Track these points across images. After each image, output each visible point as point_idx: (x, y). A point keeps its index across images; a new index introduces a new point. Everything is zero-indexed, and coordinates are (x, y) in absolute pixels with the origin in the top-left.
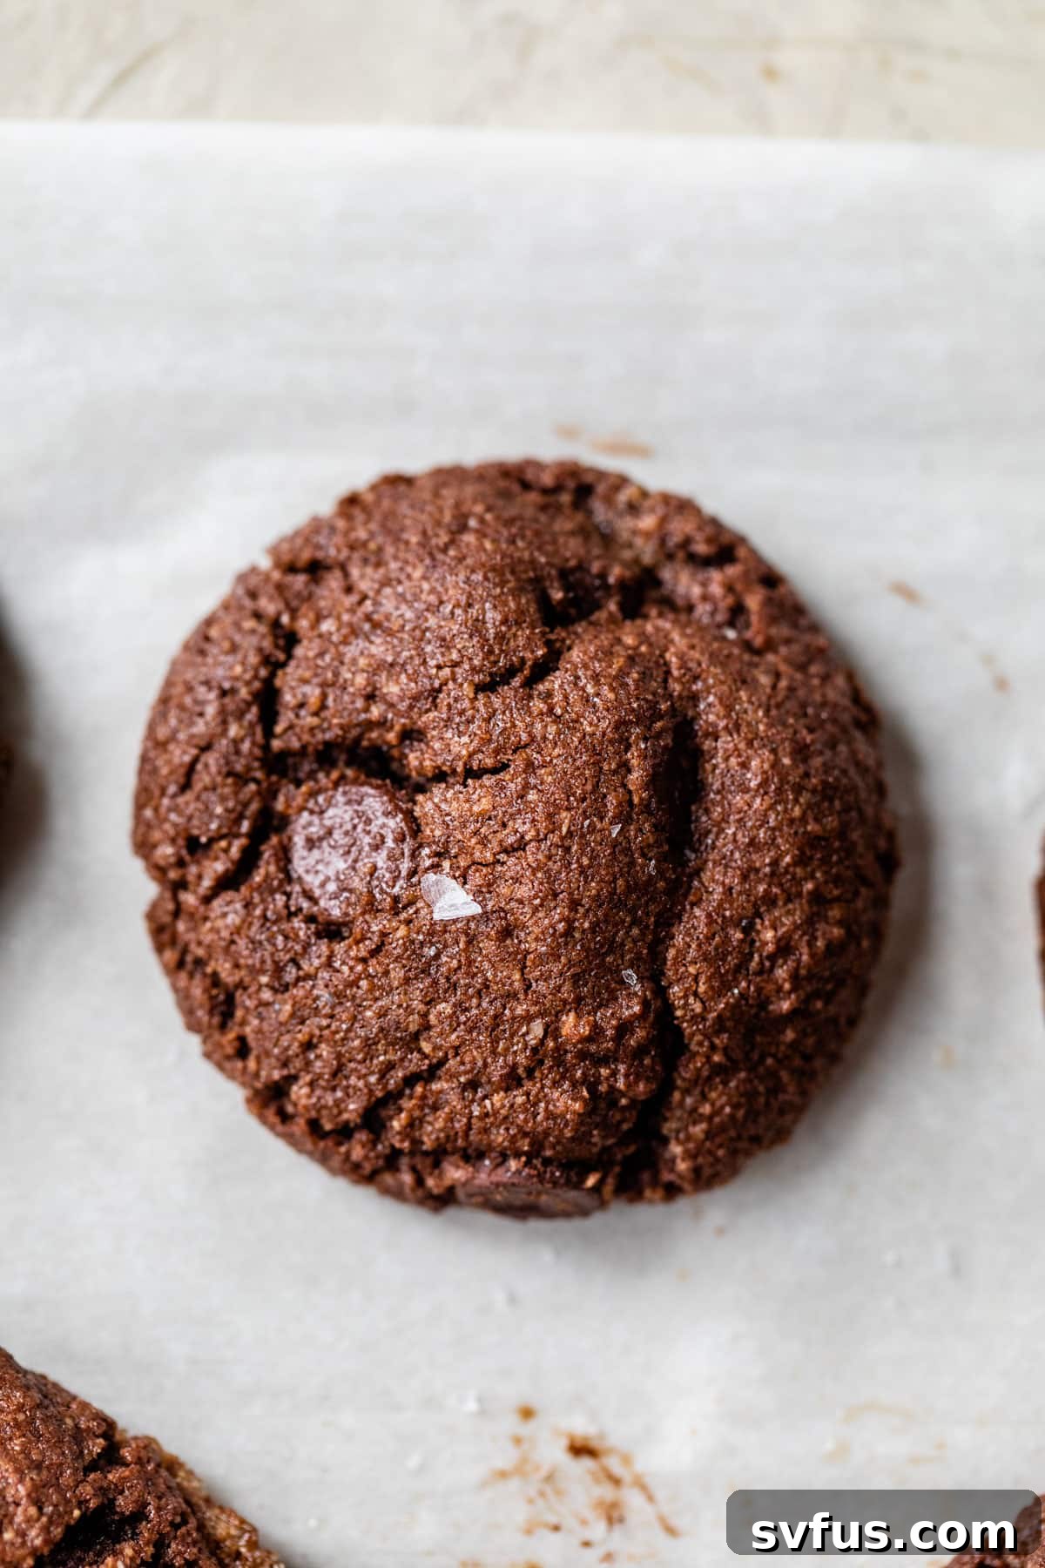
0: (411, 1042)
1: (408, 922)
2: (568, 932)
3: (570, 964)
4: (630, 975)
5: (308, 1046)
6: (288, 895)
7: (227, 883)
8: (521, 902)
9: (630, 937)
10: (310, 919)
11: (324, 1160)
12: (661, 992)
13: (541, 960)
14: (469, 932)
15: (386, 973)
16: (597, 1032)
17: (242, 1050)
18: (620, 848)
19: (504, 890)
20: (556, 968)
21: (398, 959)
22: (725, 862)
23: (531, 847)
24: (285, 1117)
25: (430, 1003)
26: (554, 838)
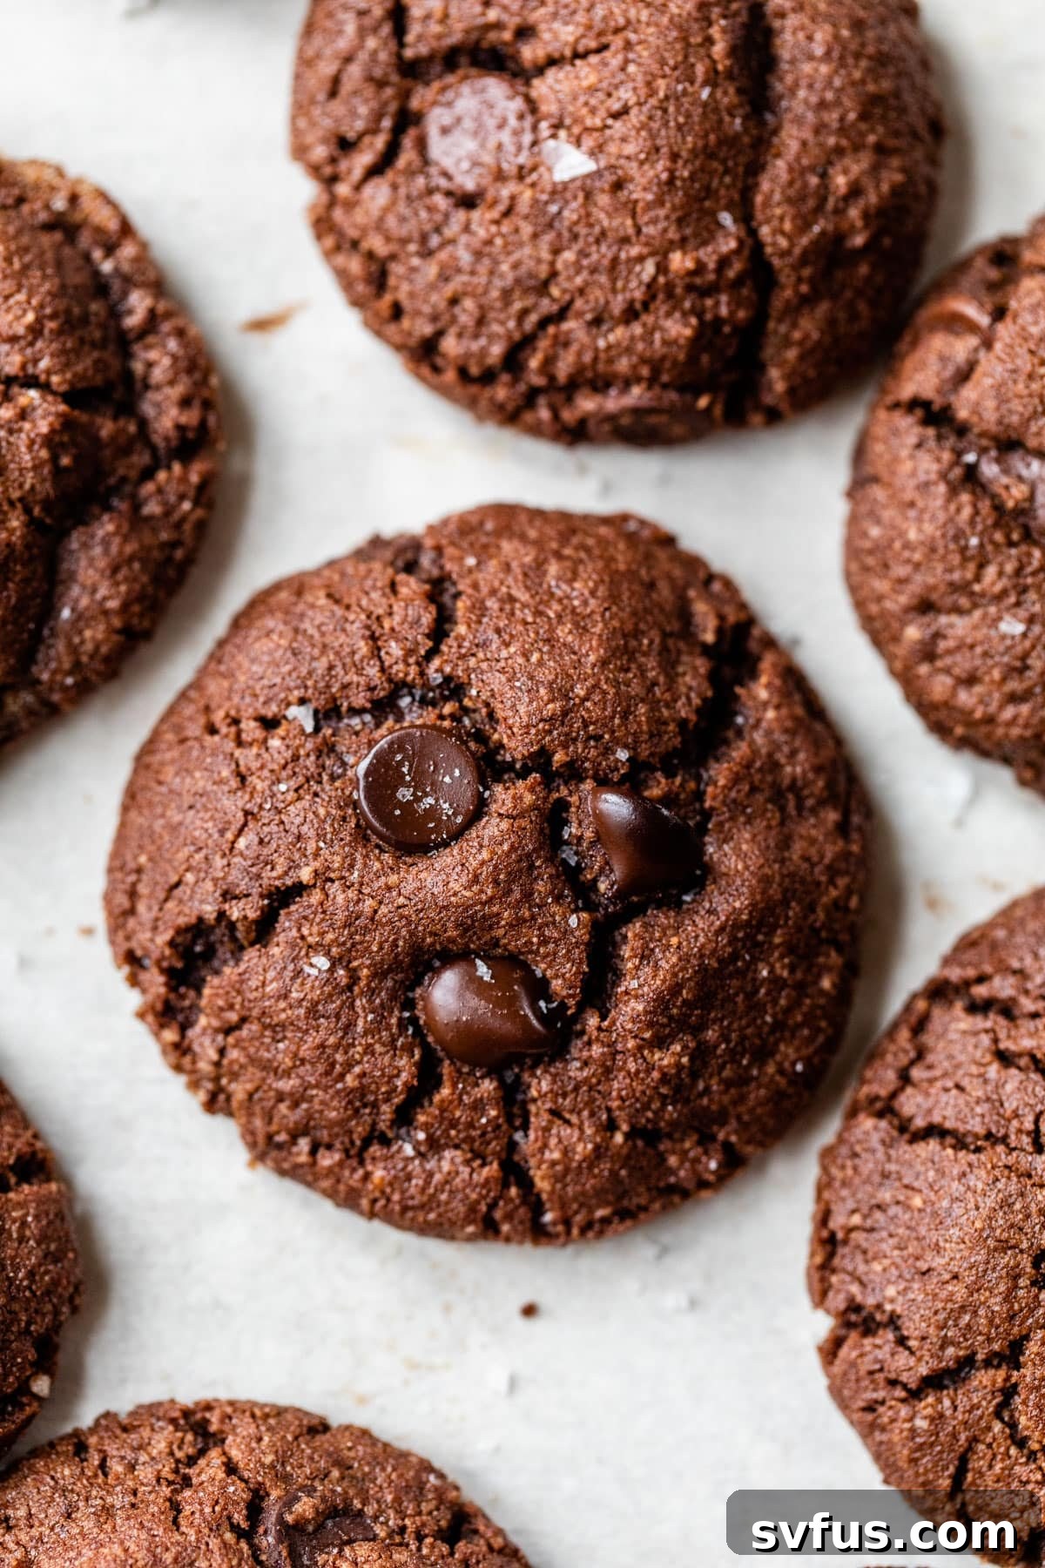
0: (543, 288)
1: (533, 185)
2: (671, 181)
3: (674, 208)
4: (726, 219)
5: (454, 301)
6: (427, 176)
7: (375, 171)
8: (628, 158)
9: (725, 185)
10: (449, 194)
11: (471, 404)
12: (753, 233)
13: (649, 206)
14: (586, 188)
15: (517, 231)
16: (700, 268)
17: (397, 312)
18: (710, 108)
19: (612, 148)
20: (662, 213)
21: (526, 217)
22: (799, 121)
23: (634, 111)
24: (436, 370)
25: (556, 251)
26: (653, 101)
